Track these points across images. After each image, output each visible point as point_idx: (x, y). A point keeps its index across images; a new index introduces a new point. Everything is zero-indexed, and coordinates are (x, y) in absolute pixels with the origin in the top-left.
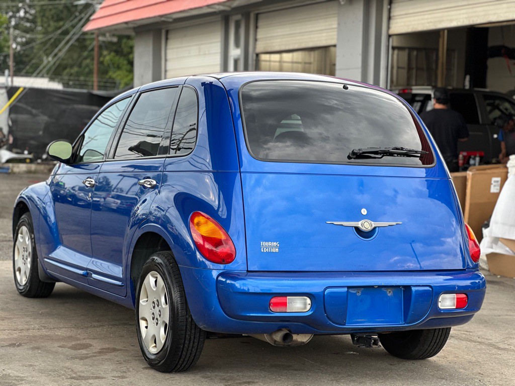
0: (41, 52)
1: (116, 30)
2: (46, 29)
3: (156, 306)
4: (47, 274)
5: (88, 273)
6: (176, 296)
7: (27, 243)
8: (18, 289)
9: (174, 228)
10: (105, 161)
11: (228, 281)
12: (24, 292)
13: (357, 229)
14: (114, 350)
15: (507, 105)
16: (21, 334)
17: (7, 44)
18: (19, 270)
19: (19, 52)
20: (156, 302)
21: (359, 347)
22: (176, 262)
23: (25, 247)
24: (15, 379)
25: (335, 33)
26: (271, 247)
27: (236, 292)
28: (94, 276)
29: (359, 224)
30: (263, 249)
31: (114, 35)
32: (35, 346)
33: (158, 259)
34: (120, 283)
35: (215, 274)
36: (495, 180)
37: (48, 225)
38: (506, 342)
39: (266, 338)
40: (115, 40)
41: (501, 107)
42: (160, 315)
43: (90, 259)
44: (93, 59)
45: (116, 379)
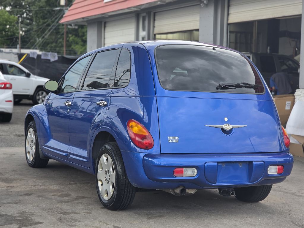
0: (35, 36)
1: (77, 22)
2: (38, 23)
3: (107, 173)
4: (44, 155)
5: (67, 155)
6: (119, 168)
7: (33, 138)
8: (28, 163)
9: (117, 129)
10: (77, 92)
11: (150, 159)
12: (32, 164)
13: (222, 129)
14: (83, 197)
15: (290, 62)
16: (31, 188)
17: (17, 32)
18: (29, 152)
19: (24, 36)
20: (107, 171)
21: (223, 196)
22: (118, 148)
23: (32, 140)
24: (29, 214)
25: (199, 23)
26: (174, 139)
27: (155, 166)
28: (71, 156)
29: (223, 126)
30: (170, 141)
31: (76, 25)
32: (39, 195)
33: (108, 147)
34: (86, 160)
35: (142, 155)
36: (288, 103)
37: (45, 127)
38: (300, 192)
39: (171, 191)
40: (76, 27)
41: (287, 64)
42: (110, 179)
43: (69, 146)
44: (63, 39)
45: (86, 214)
